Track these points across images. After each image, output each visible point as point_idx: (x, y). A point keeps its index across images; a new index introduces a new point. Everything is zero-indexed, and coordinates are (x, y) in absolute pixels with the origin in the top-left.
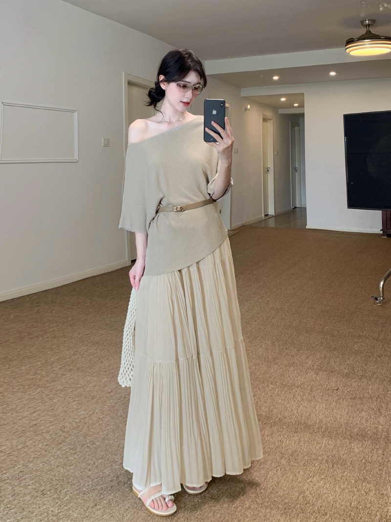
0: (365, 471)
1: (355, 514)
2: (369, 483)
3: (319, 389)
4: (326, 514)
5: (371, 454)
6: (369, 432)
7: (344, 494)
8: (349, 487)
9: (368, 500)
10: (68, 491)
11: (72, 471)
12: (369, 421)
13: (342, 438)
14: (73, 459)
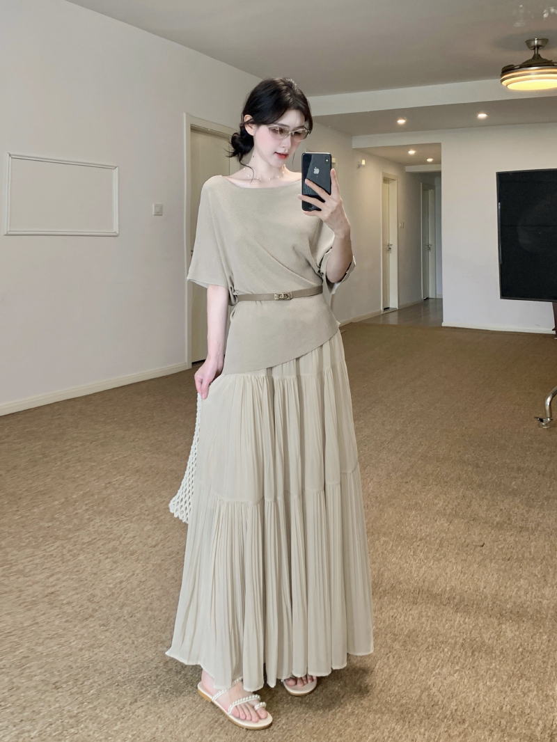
0: (522, 663)
2: (528, 680)
3: (452, 544)
4: (464, 721)
5: (532, 641)
6: (529, 610)
7: (492, 695)
8: (499, 684)
9: (526, 703)
10: (95, 682)
11: (102, 654)
12: (530, 593)
13: (486, 616)
14: (103, 637)
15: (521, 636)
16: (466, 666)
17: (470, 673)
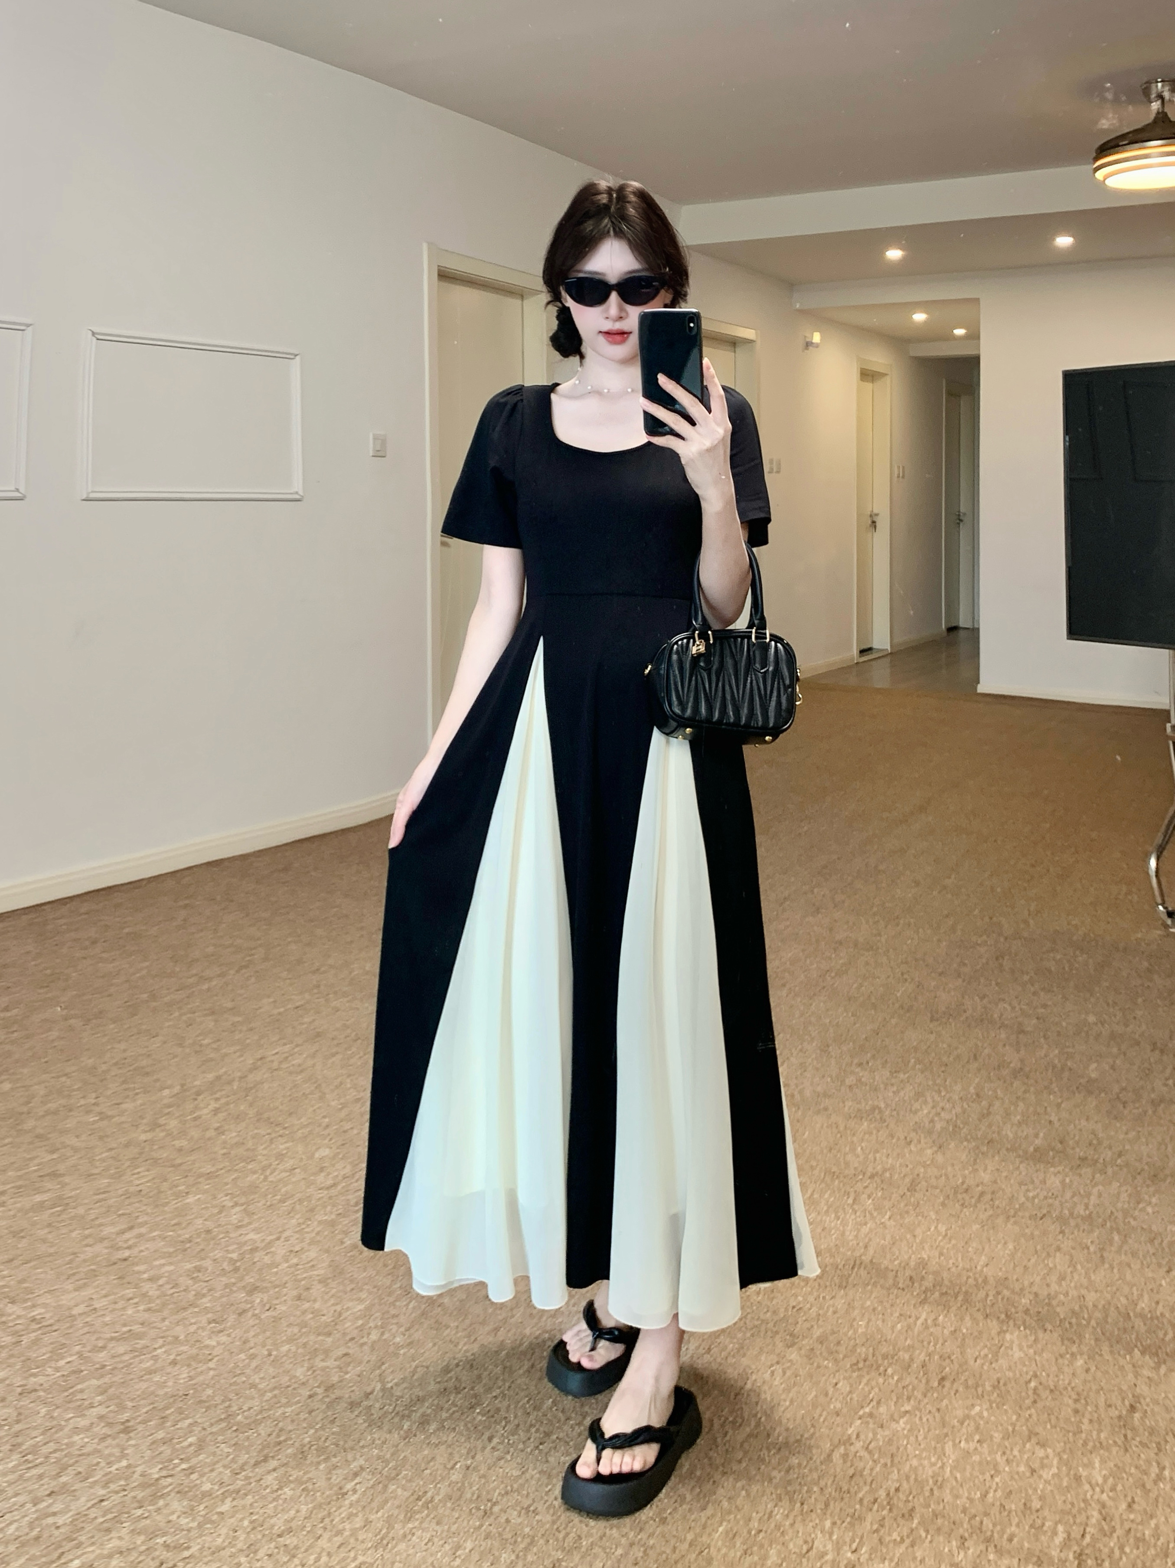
0: (1033, 1410)
1: (994, 1525)
5: (1055, 1368)
15: (1037, 1358)
16: (925, 1407)
17: (931, 1420)
